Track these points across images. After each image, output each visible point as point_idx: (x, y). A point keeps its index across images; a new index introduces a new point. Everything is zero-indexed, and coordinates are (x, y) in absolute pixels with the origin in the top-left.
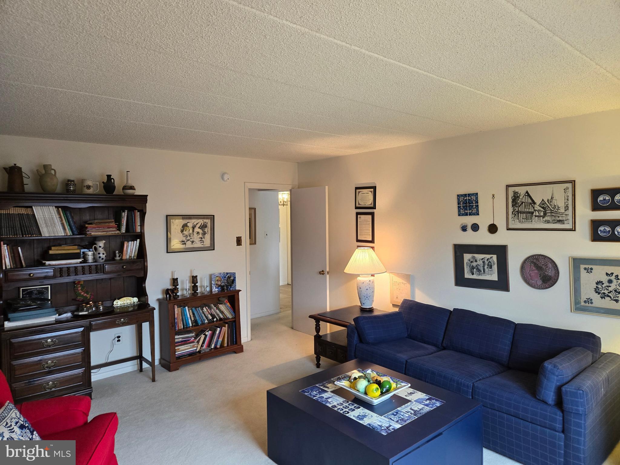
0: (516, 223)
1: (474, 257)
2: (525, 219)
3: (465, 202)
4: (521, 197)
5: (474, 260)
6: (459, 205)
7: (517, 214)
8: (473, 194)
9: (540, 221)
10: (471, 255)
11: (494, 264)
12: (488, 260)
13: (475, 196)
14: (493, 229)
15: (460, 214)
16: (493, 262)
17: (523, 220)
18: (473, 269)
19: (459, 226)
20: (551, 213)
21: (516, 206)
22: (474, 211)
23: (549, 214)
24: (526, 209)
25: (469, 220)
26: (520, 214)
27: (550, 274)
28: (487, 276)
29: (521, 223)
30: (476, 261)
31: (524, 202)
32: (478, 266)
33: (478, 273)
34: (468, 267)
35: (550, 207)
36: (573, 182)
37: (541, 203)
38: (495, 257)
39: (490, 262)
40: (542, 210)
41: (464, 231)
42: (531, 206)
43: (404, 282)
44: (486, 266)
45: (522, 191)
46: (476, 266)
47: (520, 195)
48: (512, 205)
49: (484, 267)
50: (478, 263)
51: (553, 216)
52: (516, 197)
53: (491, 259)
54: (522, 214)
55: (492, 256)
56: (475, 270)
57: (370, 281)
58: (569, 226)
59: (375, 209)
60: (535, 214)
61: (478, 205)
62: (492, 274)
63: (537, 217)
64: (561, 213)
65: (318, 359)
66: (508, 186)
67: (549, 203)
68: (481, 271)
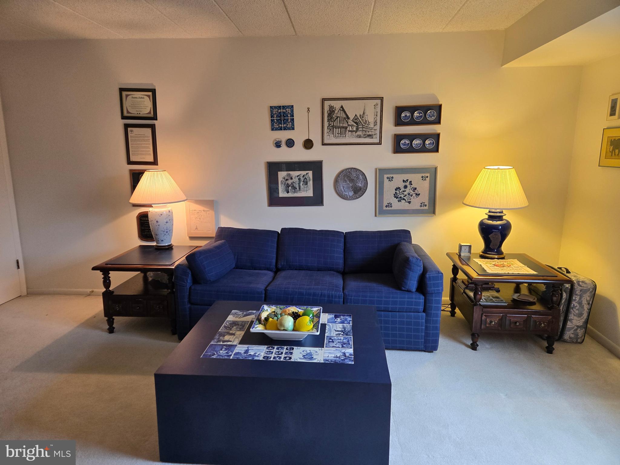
0: (330, 138)
1: (289, 175)
2: (339, 134)
3: (279, 115)
4: (336, 112)
5: (289, 177)
6: (273, 118)
7: (332, 129)
8: (288, 107)
9: (353, 135)
10: (287, 172)
11: (310, 180)
12: (303, 176)
13: (290, 109)
14: (308, 144)
15: (273, 128)
16: (309, 178)
17: (338, 134)
18: (289, 187)
19: (272, 142)
20: (362, 128)
21: (332, 121)
22: (289, 125)
23: (361, 129)
24: (340, 124)
25: (284, 135)
26: (335, 129)
27: (360, 185)
28: (302, 193)
29: (335, 138)
30: (291, 179)
31: (339, 117)
32: (293, 184)
33: (293, 190)
34: (283, 185)
35: (362, 122)
36: (382, 99)
37: (354, 118)
38: (310, 173)
39: (306, 178)
40: (355, 125)
41: (278, 147)
42: (345, 120)
43: (205, 209)
44: (302, 183)
45: (337, 105)
46: (292, 183)
47: (335, 110)
48: (328, 120)
49: (299, 184)
50: (294, 180)
51: (364, 131)
52: (332, 111)
53: (307, 176)
54: (337, 129)
55: (307, 172)
56: (290, 188)
57: (169, 211)
58: (377, 141)
59: (157, 120)
60: (348, 129)
61: (294, 118)
62: (308, 190)
63: (350, 132)
64: (370, 128)
65: (110, 322)
66: (324, 100)
67: (361, 118)
68: (296, 189)
